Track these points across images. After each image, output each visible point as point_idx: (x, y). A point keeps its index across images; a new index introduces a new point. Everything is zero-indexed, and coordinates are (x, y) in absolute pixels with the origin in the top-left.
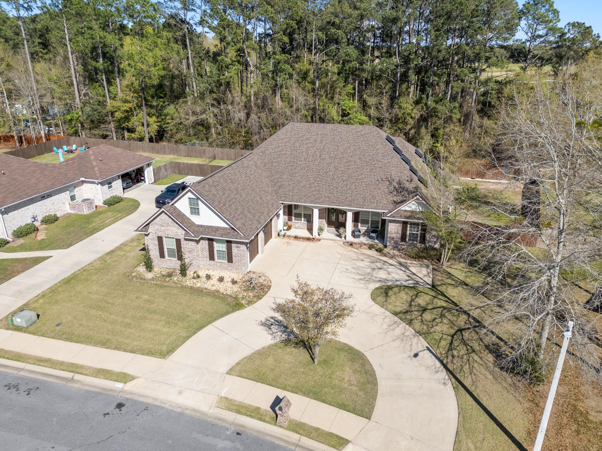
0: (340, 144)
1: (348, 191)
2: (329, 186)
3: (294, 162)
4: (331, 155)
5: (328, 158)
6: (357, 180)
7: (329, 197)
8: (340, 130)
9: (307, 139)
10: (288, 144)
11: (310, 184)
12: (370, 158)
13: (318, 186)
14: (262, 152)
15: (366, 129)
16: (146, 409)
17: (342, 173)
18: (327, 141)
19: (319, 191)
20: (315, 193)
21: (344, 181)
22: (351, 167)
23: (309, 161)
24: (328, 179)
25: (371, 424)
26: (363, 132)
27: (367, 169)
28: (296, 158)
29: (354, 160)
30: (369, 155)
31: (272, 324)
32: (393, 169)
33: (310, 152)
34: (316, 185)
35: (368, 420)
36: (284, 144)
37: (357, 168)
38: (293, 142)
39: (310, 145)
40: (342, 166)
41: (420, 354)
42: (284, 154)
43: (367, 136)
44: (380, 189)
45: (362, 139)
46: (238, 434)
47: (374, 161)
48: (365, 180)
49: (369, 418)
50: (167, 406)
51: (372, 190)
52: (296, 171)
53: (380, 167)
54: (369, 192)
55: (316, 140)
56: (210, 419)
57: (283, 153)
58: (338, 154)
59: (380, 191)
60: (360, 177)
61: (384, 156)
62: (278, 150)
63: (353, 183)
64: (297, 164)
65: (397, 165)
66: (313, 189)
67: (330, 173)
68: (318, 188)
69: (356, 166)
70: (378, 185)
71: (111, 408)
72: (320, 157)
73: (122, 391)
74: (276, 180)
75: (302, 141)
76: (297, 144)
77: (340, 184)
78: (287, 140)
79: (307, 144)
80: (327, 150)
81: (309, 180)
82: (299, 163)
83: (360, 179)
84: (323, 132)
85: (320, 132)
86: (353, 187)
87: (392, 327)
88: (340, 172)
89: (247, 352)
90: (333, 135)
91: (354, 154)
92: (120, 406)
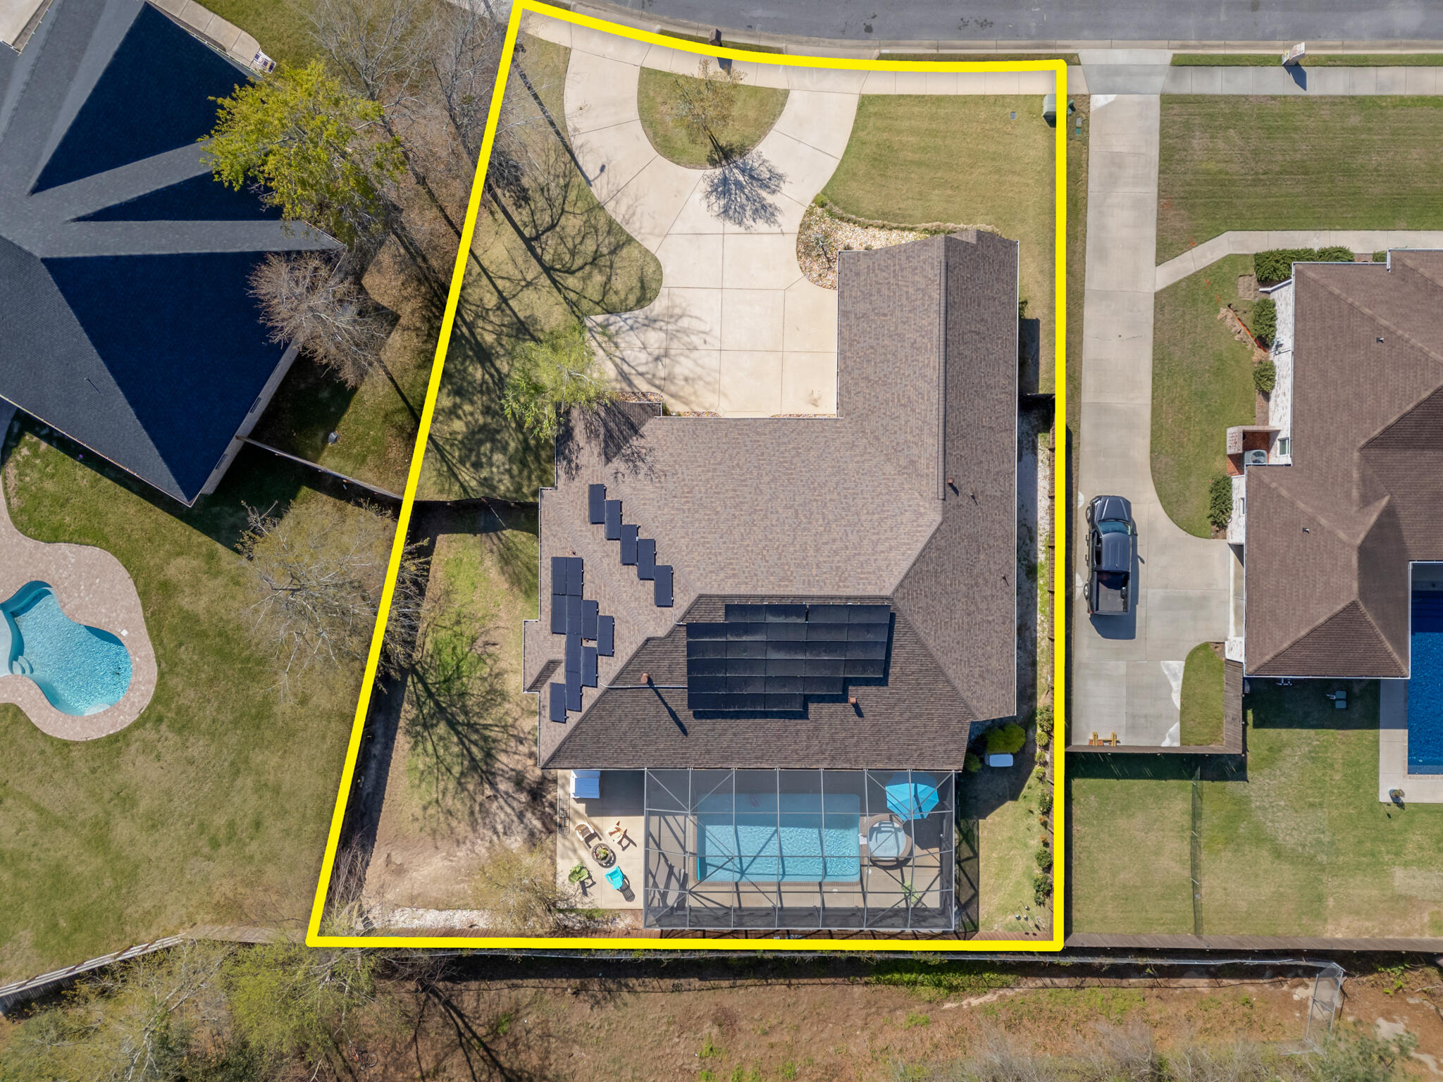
0: (764, 543)
1: (726, 446)
2: (762, 454)
3: (846, 497)
4: (775, 516)
5: (780, 511)
6: (715, 470)
7: (758, 433)
8: (772, 578)
9: (836, 553)
10: (875, 538)
11: (798, 454)
12: (696, 516)
13: (782, 453)
14: (921, 515)
15: (716, 586)
16: (843, 32)
17: (744, 481)
18: (792, 549)
19: (779, 445)
20: (786, 440)
21: (738, 464)
22: (731, 494)
23: (816, 500)
24: (769, 468)
25: (639, 62)
26: (722, 575)
27: (700, 492)
28: (844, 505)
29: (728, 510)
30: (700, 521)
31: (770, 179)
32: (652, 496)
33: (821, 522)
34: (787, 454)
35: (644, 65)
36: (883, 537)
37: (719, 493)
38: (865, 542)
39: (825, 538)
40: (749, 496)
41: (598, 172)
42: (873, 513)
43: (711, 568)
44: (671, 454)
45: (720, 558)
46: (750, 27)
47: (689, 509)
48: (700, 469)
49: (642, 68)
50: (827, 40)
51: (684, 452)
52: (835, 479)
53: (675, 497)
54: (689, 447)
55: (817, 550)
56: (780, 36)
57: (876, 516)
58: (762, 520)
59: (671, 450)
60: (710, 474)
61: (672, 521)
62: (889, 522)
63: (720, 464)
64: (839, 494)
65: (644, 504)
66: (791, 446)
67: (766, 479)
68: (782, 449)
69: (721, 496)
70: (675, 461)
71: (874, 23)
72: (796, 511)
73: (879, 47)
74: (867, 457)
75: (847, 548)
76: (853, 538)
77: (743, 460)
78: (880, 548)
79: (834, 540)
80: (787, 527)
81: (803, 462)
82: (835, 496)
83: (709, 471)
84: (806, 572)
85: (814, 572)
86: (719, 456)
87: (631, 211)
88: (749, 482)
89: (780, 124)
90: (783, 564)
91: (730, 523)
92: (869, 29)
